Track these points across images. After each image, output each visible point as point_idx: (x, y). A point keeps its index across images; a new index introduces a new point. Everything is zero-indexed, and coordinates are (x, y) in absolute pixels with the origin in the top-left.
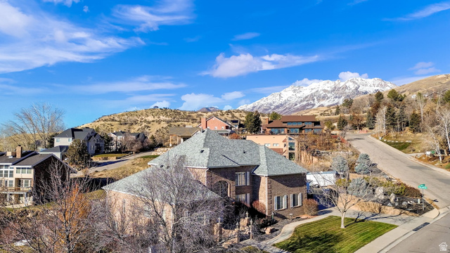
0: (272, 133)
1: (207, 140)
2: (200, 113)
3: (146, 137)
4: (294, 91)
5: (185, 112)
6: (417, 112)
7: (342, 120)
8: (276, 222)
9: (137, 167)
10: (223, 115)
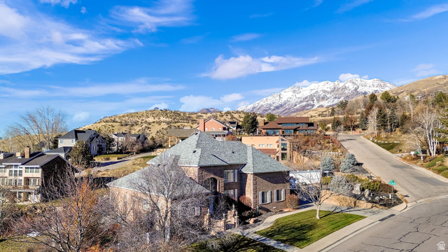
0: (267, 134)
1: (200, 142)
2: (200, 114)
3: (146, 138)
4: (294, 92)
5: (184, 113)
6: (407, 114)
7: (336, 121)
8: (261, 214)
9: (138, 167)
10: (222, 116)
